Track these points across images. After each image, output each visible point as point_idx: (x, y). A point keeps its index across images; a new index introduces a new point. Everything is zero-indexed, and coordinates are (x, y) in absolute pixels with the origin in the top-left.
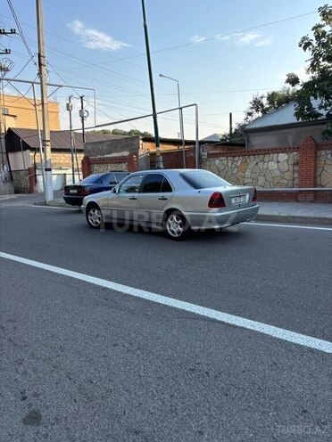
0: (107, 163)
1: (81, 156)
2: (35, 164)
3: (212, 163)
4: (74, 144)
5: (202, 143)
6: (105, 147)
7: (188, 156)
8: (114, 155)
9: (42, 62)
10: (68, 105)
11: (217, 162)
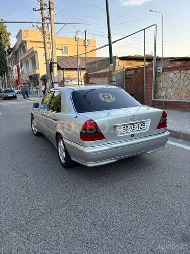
0: (97, 77)
1: (83, 73)
2: (64, 78)
3: (167, 76)
4: (79, 64)
5: (159, 59)
6: (97, 66)
7: (147, 70)
8: (102, 71)
9: (51, 7)
10: (75, 37)
11: (172, 74)
